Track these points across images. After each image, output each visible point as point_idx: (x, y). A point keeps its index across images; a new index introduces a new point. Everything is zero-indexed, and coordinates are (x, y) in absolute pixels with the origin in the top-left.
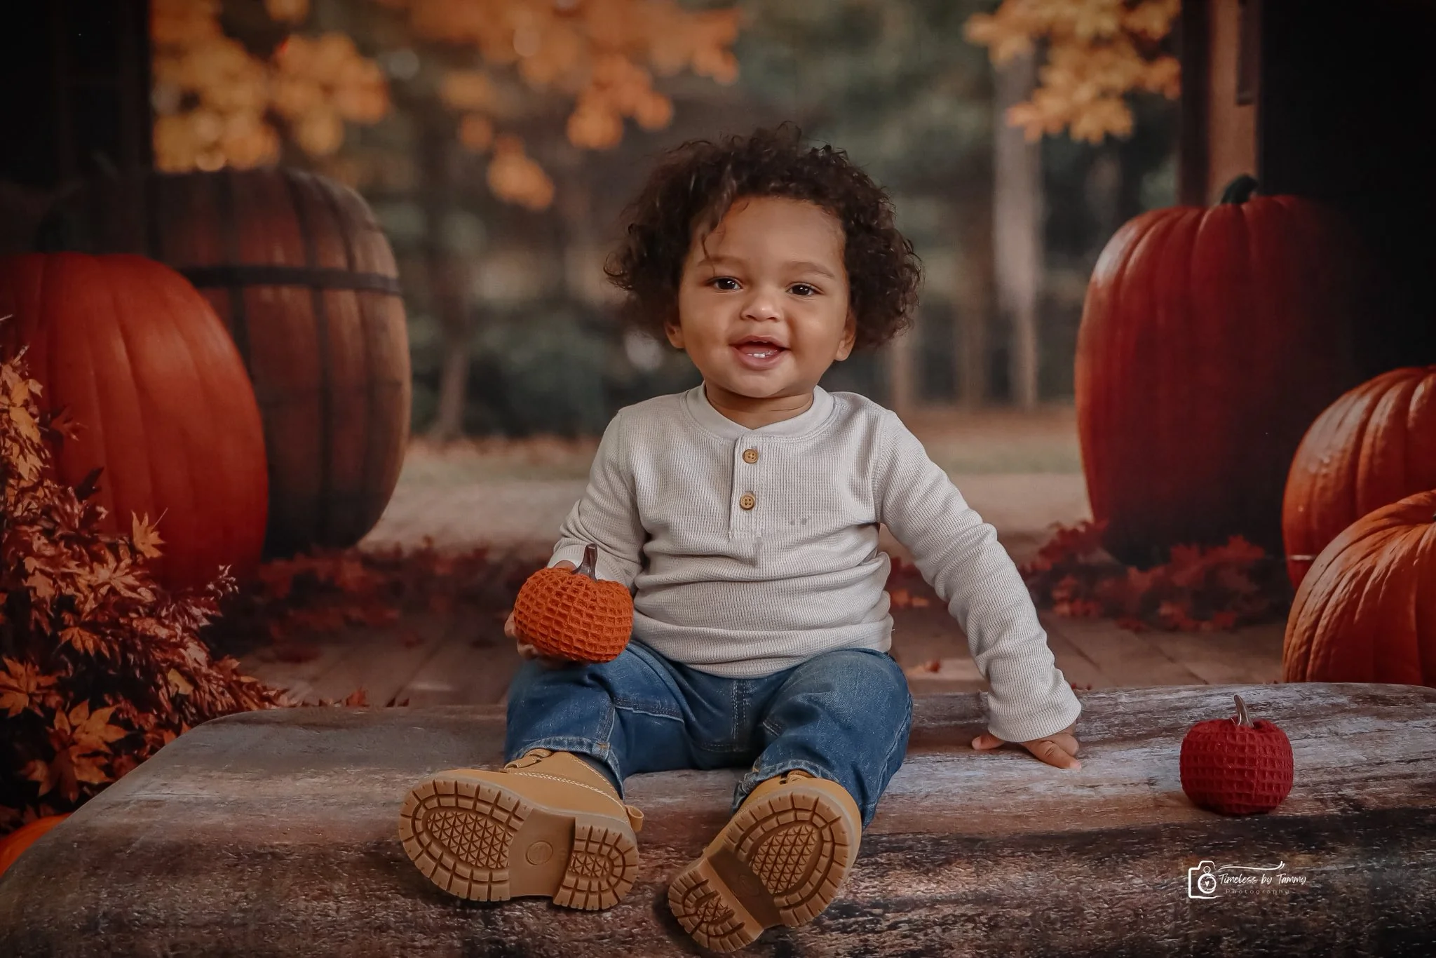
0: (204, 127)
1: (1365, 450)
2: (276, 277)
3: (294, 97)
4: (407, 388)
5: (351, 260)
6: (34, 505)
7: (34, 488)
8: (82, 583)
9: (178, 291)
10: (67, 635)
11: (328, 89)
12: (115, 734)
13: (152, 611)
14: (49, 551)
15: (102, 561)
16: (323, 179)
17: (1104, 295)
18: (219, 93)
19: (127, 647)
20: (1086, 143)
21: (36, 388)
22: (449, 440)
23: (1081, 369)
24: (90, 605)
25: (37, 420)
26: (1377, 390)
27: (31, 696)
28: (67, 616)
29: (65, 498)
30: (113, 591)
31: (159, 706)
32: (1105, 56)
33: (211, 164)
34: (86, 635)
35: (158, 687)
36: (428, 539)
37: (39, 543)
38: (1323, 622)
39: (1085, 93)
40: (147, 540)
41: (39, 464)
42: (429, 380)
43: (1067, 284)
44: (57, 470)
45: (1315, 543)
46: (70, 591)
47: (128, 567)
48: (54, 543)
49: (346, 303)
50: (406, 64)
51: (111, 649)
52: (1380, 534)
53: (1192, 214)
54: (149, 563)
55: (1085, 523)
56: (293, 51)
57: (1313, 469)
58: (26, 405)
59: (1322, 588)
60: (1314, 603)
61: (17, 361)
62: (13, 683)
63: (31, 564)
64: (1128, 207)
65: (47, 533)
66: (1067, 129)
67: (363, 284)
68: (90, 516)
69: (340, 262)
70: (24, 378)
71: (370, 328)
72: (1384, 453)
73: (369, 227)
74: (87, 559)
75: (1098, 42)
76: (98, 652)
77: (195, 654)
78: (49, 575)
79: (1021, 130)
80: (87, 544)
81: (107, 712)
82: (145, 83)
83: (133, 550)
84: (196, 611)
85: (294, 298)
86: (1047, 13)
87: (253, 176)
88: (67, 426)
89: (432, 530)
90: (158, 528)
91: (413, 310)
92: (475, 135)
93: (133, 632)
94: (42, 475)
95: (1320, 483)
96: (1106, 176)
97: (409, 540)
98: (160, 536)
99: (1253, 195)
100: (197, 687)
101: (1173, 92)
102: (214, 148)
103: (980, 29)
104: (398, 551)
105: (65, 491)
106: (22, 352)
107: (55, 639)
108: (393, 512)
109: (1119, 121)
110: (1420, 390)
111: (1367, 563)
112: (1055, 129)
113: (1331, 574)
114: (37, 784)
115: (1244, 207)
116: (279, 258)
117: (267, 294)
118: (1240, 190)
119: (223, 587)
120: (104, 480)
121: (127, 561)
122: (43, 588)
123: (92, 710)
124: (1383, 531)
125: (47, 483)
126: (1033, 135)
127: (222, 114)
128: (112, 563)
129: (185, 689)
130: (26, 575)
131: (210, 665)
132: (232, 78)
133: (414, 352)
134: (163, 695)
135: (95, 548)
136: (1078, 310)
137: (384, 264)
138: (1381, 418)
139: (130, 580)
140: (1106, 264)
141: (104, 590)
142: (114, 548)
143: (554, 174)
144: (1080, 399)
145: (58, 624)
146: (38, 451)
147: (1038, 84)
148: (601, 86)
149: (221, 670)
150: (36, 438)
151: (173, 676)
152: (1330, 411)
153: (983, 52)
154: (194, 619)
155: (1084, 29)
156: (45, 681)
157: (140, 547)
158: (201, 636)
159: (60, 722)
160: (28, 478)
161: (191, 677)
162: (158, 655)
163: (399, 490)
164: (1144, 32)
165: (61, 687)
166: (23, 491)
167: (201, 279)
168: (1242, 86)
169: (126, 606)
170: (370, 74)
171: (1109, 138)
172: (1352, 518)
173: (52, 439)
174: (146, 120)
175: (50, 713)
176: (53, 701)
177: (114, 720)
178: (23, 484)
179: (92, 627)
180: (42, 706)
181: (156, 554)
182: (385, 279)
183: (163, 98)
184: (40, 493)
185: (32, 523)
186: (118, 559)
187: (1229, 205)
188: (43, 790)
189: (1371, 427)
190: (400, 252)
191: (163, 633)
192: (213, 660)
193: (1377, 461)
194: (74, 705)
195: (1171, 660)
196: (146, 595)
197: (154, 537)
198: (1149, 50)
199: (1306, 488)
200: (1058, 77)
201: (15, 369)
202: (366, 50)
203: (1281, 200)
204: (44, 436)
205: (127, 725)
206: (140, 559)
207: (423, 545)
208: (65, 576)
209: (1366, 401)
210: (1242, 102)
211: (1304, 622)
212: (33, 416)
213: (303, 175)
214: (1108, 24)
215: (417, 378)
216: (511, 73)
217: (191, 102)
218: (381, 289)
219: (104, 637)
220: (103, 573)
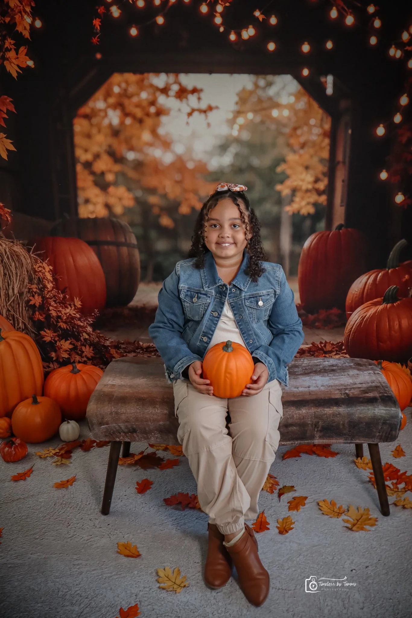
0: (90, 207)
1: (366, 288)
2: (108, 243)
3: (112, 201)
4: (139, 270)
5: (126, 239)
6: (51, 295)
7: (51, 291)
8: (63, 313)
9: (85, 246)
10: (59, 324)
11: (120, 199)
12: (71, 347)
13: (79, 319)
14: (55, 305)
15: (68, 308)
16: (119, 221)
17: (306, 251)
18: (94, 199)
19: (73, 327)
20: (303, 215)
21: (51, 268)
22: (149, 282)
23: (300, 269)
24: (65, 318)
25: (52, 275)
26: (370, 274)
27: (51, 338)
28: (59, 320)
29: (58, 293)
30: (70, 315)
31: (81, 341)
32: (309, 194)
33: (92, 216)
34: (64, 324)
35: (81, 336)
36: (144, 305)
37: (53, 303)
38: (354, 327)
39: (304, 203)
40: (78, 303)
41: (52, 285)
42: (144, 268)
43: (297, 249)
44: (57, 286)
45: (353, 309)
46: (60, 314)
47: (74, 309)
48: (56, 303)
49: (125, 250)
50: (139, 193)
51: (70, 328)
52: (369, 308)
53: (328, 233)
54: (78, 309)
55: (299, 304)
56: (112, 190)
57: (353, 292)
58: (49, 272)
59: (354, 320)
60: (352, 323)
61: (46, 261)
62: (47, 335)
63: (51, 308)
64: (313, 230)
65: (55, 301)
66: (299, 212)
67: (129, 245)
68: (65, 297)
69: (123, 240)
70: (48, 265)
71: (131, 256)
72: (371, 289)
73: (130, 232)
74: (64, 307)
75: (307, 191)
76: (67, 328)
77: (89, 329)
78: (55, 311)
79: (288, 212)
80: (63, 303)
81: (69, 342)
82: (76, 196)
83: (75, 306)
84: (89, 319)
85: (112, 249)
86: (295, 184)
87: (103, 219)
88: (59, 277)
89: (145, 302)
90: (81, 301)
91: (141, 252)
92: (156, 211)
93: (75, 324)
94: (53, 288)
95: (355, 296)
96: (308, 223)
97: (140, 304)
98: (81, 303)
99: (343, 228)
100: (90, 337)
101: (325, 203)
102: (92, 213)
103: (279, 187)
104: (137, 307)
105: (59, 292)
106: (48, 260)
107: (57, 325)
108: (136, 298)
109: (311, 210)
110: (380, 274)
111: (365, 314)
112: (296, 212)
113: (356, 317)
114: (53, 357)
115: (341, 231)
116: (109, 239)
117: (106, 247)
118: (340, 227)
119: (96, 314)
120: (68, 290)
121: (73, 308)
122: (54, 314)
123: (66, 341)
124: (369, 307)
125: (54, 290)
126: (291, 213)
127: (95, 204)
128: (70, 308)
129: (87, 337)
130: (50, 310)
131: (93, 332)
132: (97, 196)
133: (141, 262)
134: (82, 338)
135: (66, 305)
136: (300, 255)
137: (134, 241)
138: (371, 281)
139: (74, 312)
140: (307, 244)
141: (68, 314)
142: (70, 305)
143: (175, 221)
144: (299, 275)
145: (58, 322)
146: (52, 282)
147: (292, 201)
148: (187, 200)
149: (95, 333)
150: (51, 279)
151: (84, 334)
152: (358, 279)
153: (279, 193)
154: (89, 321)
155: (304, 188)
156: (55, 334)
157: (76, 304)
158: (91, 325)
159: (58, 343)
160: (50, 289)
161: (88, 334)
162: (81, 329)
163: (137, 293)
164: (319, 189)
165: (58, 336)
166: (49, 291)
167: (90, 243)
168: (342, 201)
169: (73, 318)
170: (130, 195)
171: (309, 214)
172: (362, 304)
173: (55, 280)
174: (76, 205)
175: (56, 342)
176: (57, 339)
177: (71, 343)
178: (49, 290)
179: (65, 322)
180: (54, 340)
181: (80, 306)
182: (134, 244)
183: (80, 200)
184: (53, 292)
185: (51, 299)
186: (71, 307)
187: (337, 230)
188: (54, 359)
189: (368, 283)
190: (137, 238)
191: (82, 324)
192: (94, 330)
193: (369, 291)
194: (61, 340)
195: (318, 335)
196: (78, 316)
197: (80, 303)
198: (320, 193)
199: (352, 296)
200: (297, 199)
201: (46, 263)
202: (129, 190)
203: (349, 229)
204: (53, 279)
205: (73, 344)
206: (76, 307)
207: (142, 306)
208: (59, 311)
209: (367, 277)
210: (341, 206)
211: (349, 327)
212: (51, 274)
213: (114, 219)
214: (310, 187)
215: (142, 268)
216: (165, 196)
217: (87, 201)
218: (133, 246)
219: (68, 325)
220: (68, 311)
